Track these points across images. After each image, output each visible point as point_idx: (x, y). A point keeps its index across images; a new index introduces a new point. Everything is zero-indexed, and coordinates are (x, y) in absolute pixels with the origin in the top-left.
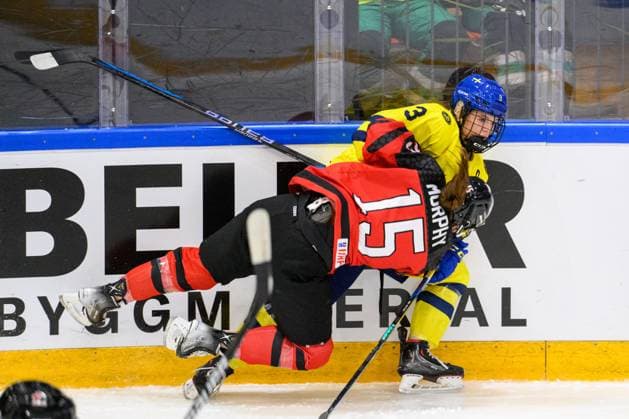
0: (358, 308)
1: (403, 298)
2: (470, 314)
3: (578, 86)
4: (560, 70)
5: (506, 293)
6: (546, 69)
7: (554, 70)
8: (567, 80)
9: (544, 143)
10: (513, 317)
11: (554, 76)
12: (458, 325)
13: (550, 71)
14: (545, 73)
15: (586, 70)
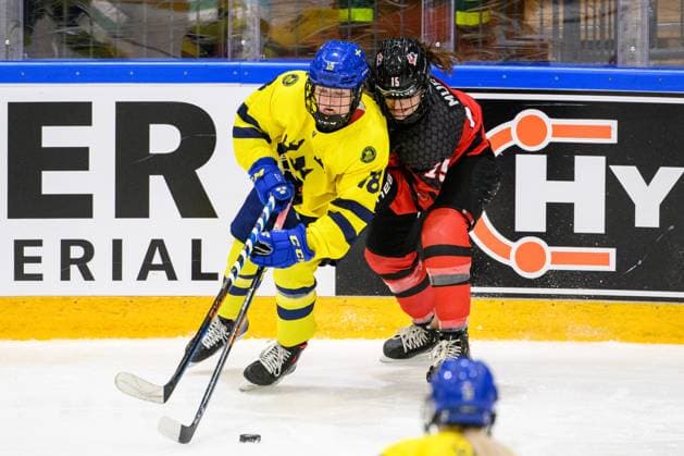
0: (37, 260)
1: (85, 250)
2: (157, 268)
3: (274, 23)
4: (255, 5)
5: (197, 245)
6: (239, 5)
7: (249, 6)
8: (263, 17)
9: (238, 84)
10: (203, 270)
11: (248, 12)
12: (144, 279)
13: (245, 8)
14: (239, 9)
15: (281, 6)
